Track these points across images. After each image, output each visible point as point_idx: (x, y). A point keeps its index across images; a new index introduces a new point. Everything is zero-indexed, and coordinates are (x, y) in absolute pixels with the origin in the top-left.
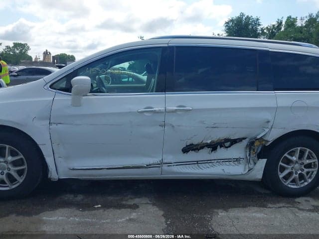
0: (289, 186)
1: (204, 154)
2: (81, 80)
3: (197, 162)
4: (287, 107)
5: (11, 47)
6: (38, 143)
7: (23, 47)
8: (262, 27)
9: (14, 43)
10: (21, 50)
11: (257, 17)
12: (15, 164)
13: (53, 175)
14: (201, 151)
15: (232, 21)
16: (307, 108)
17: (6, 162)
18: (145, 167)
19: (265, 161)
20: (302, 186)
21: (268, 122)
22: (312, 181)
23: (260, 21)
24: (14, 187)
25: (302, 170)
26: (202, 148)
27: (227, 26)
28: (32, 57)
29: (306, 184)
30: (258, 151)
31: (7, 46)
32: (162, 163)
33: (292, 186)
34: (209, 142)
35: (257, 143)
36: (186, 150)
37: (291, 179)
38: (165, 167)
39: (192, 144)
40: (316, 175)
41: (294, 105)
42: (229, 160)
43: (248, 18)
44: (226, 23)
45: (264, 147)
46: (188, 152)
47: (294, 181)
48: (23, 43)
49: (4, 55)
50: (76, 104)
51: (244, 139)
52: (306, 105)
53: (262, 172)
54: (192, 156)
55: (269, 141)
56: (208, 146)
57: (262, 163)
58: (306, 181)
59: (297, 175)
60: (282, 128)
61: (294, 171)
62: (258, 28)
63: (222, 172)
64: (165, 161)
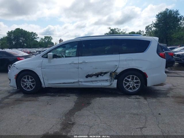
0: (129, 91)
1: (94, 78)
2: (50, 54)
3: (92, 81)
4: (124, 60)
5: (43, 38)
6: (38, 75)
7: (49, 38)
8: (180, 15)
9: (45, 37)
10: (48, 40)
11: (177, 10)
12: (32, 82)
13: (43, 86)
14: (92, 77)
15: (161, 14)
16: (132, 60)
17: (29, 81)
18: (73, 83)
19: (117, 80)
20: (135, 91)
21: (116, 66)
22: (138, 89)
23: (178, 12)
24: (32, 89)
25: (134, 84)
26: (93, 76)
27: (158, 17)
28: (54, 43)
29: (136, 90)
30: (114, 77)
31: (41, 39)
32: (79, 82)
33: (130, 91)
34: (95, 73)
35: (114, 74)
36: (87, 77)
37: (129, 88)
38: (80, 83)
39: (89, 75)
40: (140, 86)
41: (127, 59)
42: (104, 80)
43: (171, 11)
44: (157, 15)
45: (116, 75)
46: (88, 77)
47: (131, 89)
48: (49, 36)
49: (40, 43)
50: (49, 62)
51: (108, 72)
52: (131, 59)
53: (116, 85)
54: (89, 79)
55: (118, 73)
56: (95, 75)
57: (116, 81)
58: (136, 89)
59: (132, 86)
60: (122, 68)
61: (130, 85)
62: (178, 16)
63: (101, 85)
64: (80, 81)
